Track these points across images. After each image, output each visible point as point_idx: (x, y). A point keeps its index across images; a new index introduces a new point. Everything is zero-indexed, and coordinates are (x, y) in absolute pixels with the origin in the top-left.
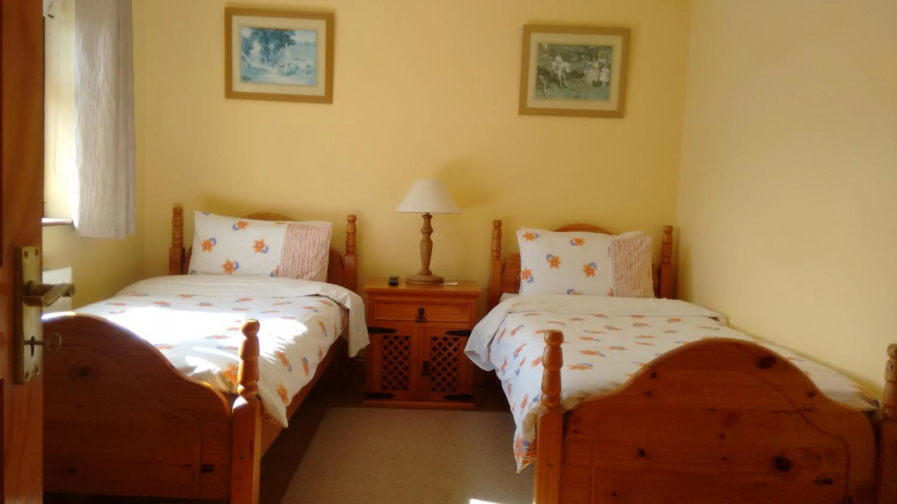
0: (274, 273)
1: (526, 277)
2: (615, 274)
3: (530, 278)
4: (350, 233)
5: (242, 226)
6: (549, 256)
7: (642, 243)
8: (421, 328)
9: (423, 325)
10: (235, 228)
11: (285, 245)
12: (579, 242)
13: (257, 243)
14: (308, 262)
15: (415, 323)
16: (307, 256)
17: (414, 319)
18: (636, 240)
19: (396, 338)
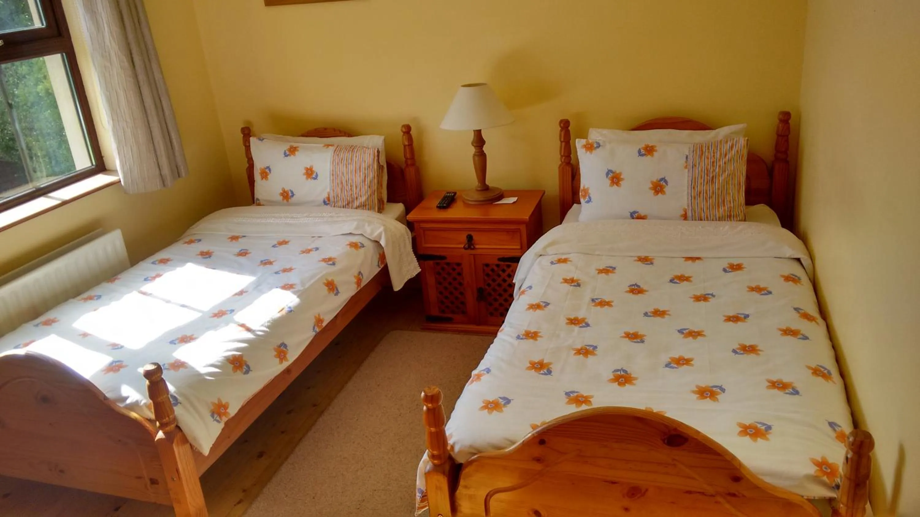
0: (326, 200)
1: (584, 197)
2: (691, 190)
3: (588, 197)
4: (406, 145)
5: (293, 150)
6: (609, 172)
7: (732, 147)
8: (471, 254)
9: (473, 252)
10: (286, 155)
11: (333, 171)
12: (649, 150)
13: (307, 169)
14: (356, 187)
15: (463, 250)
16: (354, 181)
17: (462, 246)
18: (727, 142)
19: (448, 264)
